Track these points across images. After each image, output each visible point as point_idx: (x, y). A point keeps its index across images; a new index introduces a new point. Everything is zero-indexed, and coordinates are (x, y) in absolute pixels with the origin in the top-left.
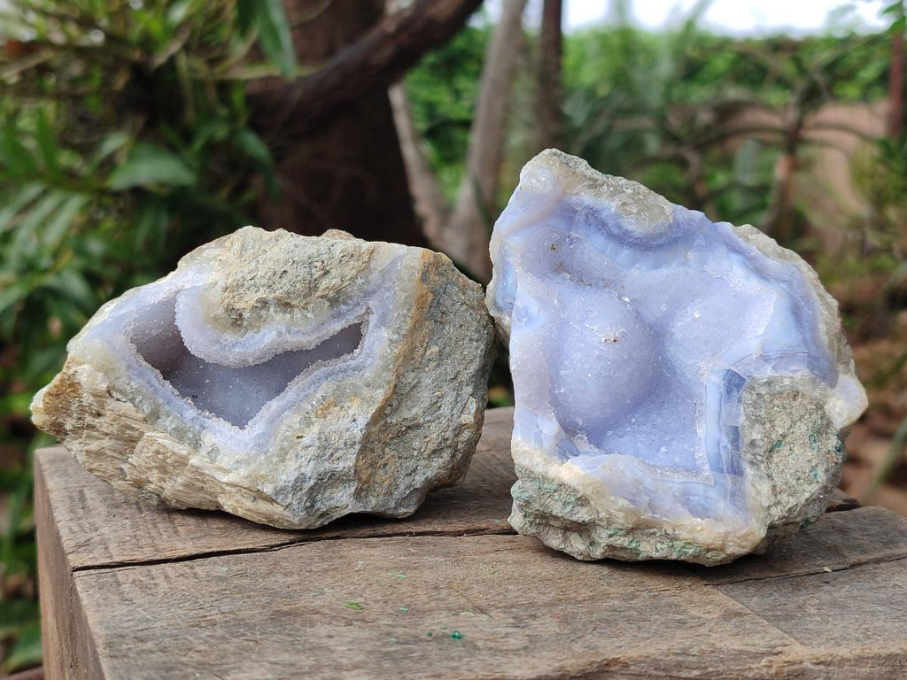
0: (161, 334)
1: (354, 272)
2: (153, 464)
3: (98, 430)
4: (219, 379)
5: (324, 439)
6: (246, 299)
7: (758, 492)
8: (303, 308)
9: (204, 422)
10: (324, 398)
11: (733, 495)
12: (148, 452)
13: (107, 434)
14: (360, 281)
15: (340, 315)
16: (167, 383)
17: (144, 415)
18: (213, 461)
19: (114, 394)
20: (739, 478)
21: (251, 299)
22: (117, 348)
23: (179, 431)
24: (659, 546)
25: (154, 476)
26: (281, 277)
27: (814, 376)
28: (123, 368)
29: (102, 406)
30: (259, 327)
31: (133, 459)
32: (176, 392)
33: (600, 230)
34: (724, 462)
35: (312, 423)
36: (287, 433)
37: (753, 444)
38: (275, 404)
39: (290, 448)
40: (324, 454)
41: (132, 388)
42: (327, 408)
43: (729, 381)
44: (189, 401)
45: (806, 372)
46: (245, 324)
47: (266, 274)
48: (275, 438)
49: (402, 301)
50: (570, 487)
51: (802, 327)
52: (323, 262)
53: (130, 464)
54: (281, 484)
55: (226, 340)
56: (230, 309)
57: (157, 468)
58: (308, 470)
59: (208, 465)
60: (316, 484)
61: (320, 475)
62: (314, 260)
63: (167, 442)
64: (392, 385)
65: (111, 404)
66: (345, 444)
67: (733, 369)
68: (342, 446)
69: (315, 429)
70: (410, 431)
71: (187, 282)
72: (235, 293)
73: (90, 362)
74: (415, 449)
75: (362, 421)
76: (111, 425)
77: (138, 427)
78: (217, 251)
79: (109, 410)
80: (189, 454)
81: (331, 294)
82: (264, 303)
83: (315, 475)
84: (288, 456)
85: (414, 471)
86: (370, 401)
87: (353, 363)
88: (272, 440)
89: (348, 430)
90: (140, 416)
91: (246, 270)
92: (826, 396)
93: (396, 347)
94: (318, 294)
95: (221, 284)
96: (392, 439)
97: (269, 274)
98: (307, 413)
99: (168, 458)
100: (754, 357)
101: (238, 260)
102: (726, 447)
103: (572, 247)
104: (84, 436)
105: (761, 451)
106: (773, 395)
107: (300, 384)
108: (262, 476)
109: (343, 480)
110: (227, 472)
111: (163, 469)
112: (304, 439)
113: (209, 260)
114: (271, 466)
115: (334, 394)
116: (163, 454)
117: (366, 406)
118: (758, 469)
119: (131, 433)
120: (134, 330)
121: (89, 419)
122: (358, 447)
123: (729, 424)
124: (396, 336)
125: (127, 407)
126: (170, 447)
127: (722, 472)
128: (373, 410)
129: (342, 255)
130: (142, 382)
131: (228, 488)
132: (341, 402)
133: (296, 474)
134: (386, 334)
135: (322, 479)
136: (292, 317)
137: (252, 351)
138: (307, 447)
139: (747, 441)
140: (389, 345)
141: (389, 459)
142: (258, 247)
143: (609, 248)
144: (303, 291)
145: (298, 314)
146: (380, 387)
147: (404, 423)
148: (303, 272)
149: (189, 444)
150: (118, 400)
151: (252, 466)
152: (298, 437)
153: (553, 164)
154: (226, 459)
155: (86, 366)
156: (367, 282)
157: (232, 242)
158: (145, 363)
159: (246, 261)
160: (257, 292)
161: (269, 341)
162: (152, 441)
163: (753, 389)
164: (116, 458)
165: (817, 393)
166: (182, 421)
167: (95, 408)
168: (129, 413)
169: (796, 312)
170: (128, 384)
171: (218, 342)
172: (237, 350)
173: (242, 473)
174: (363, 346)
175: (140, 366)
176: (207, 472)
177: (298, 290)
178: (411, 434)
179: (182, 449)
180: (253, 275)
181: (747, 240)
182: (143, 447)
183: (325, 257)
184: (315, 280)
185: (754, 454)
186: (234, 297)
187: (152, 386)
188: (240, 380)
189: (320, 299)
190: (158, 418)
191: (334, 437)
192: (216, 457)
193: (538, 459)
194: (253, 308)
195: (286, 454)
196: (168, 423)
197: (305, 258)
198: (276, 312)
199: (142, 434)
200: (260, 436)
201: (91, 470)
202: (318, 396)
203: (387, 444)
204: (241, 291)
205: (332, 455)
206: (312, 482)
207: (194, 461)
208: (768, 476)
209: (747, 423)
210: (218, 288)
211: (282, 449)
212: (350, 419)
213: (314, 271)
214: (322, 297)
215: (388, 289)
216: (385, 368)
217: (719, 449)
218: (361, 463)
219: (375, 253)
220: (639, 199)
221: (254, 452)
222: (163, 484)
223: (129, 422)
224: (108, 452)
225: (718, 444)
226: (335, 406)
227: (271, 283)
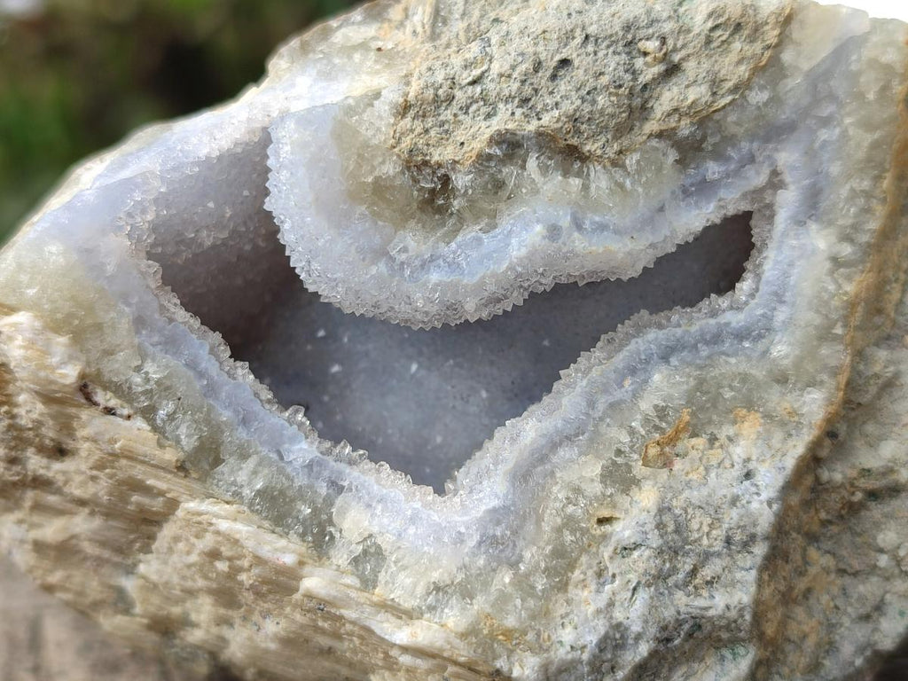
0: (224, 240)
1: (743, 71)
2: (201, 583)
3: (58, 491)
4: (363, 364)
5: (671, 528)
6: (460, 135)
8: (614, 163)
9: (340, 473)
10: (662, 412)
12: (188, 553)
13: (82, 503)
14: (758, 97)
15: (704, 188)
16: (243, 371)
17: (181, 455)
18: (368, 583)
19: (102, 397)
21: (474, 137)
22: (110, 269)
23: (273, 498)
25: (203, 611)
26: (554, 77)
28: (125, 325)
29: (67, 427)
30: (493, 215)
31: (149, 567)
32: (267, 394)
35: (636, 482)
36: (570, 509)
38: (530, 428)
39: (583, 550)
40: (674, 570)
41: (147, 380)
42: (672, 441)
44: (300, 417)
46: (456, 204)
47: (513, 68)
48: (539, 520)
49: (861, 154)
52: (663, 40)
53: (144, 577)
54: (562, 654)
55: (405, 250)
56: (416, 164)
57: (210, 592)
58: (634, 613)
59: (353, 594)
60: (654, 654)
61: (664, 628)
62: (642, 33)
63: (241, 529)
64: (843, 379)
65: (90, 424)
66: (728, 541)
68: (718, 546)
69: (646, 498)
70: (872, 504)
71: (298, 98)
72: (430, 122)
73: (33, 306)
74: (881, 551)
75: (770, 479)
76: (94, 478)
77: (162, 485)
78: (370, 30)
79: (87, 439)
80: (301, 563)
81: (685, 128)
82: (510, 146)
83: (653, 631)
84: (577, 575)
85: (880, 608)
86: (787, 424)
87: (736, 319)
88: (530, 527)
89: (734, 501)
90: (170, 456)
91: (457, 61)
93: (849, 278)
94: (651, 126)
95: (392, 96)
96: (825, 523)
97: (523, 67)
98: (619, 452)
99: (240, 570)
101: (428, 46)
104: (28, 503)
107: (595, 373)
108: (508, 633)
109: (720, 640)
110: (408, 615)
111: (226, 595)
112: (617, 527)
113: (348, 50)
114: (531, 603)
115: (690, 402)
116: (230, 559)
117: (778, 436)
119: (145, 500)
120: (154, 228)
121: (35, 463)
122: (760, 550)
124: (846, 250)
125: (134, 432)
126: (250, 544)
128: (797, 448)
129: (710, 24)
130: (177, 364)
131: (405, 659)
132: (710, 422)
133: (601, 627)
134: (820, 240)
135: (668, 640)
136: (586, 187)
137: (476, 279)
138: (626, 550)
140: (831, 273)
141: (815, 578)
142: (476, 14)
144: (612, 116)
145: (600, 180)
146: (813, 383)
147: (862, 483)
148: (613, 64)
149: (303, 536)
150: (109, 411)
151: (480, 604)
152: (601, 521)
154: (405, 579)
155: (22, 318)
156: (775, 101)
157: (406, 10)
158: (182, 315)
159: (448, 46)
160: (489, 116)
161: (524, 251)
162: (200, 527)
164: (108, 561)
166: (281, 471)
167: (50, 433)
168: (141, 449)
170: (138, 369)
171: (382, 253)
172: (434, 277)
173: (451, 623)
174: (758, 277)
175: (171, 320)
176: (349, 614)
177: (602, 112)
178: (876, 511)
179: (284, 550)
180: (476, 72)
182: (176, 539)
183: (667, 27)
184: (645, 86)
186: (427, 131)
187: (201, 375)
188: (420, 365)
189: (654, 142)
190: (218, 461)
191: (698, 522)
192: (375, 572)
194: (483, 159)
195: (571, 566)
196: (246, 476)
197: (617, 28)
198: (544, 170)
199: (173, 504)
200: (496, 515)
201: (49, 589)
202: (646, 405)
203: (812, 538)
204: (447, 115)
205: (694, 572)
206: (644, 649)
207: (314, 582)
210: (383, 107)
211: (559, 552)
212: (737, 472)
213: (639, 63)
214: (660, 135)
215: (826, 122)
216: (825, 335)
218: (767, 592)
219: (794, 26)
221: (481, 562)
222: (226, 632)
223: (138, 472)
224: (89, 548)
226: (694, 435)
227: (528, 90)
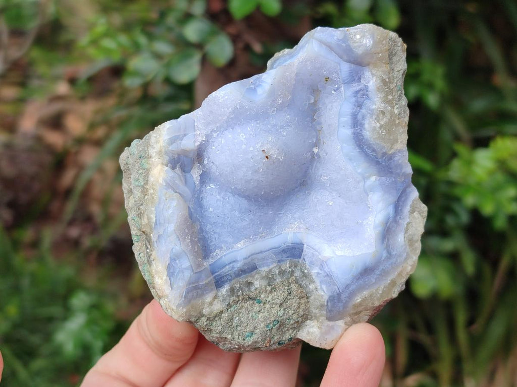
7: (211, 304)
11: (196, 288)
20: (214, 286)
24: (142, 255)
27: (326, 304)
33: (355, 105)
34: (222, 271)
37: (249, 284)
43: (294, 248)
45: (326, 297)
50: (148, 177)
51: (358, 280)
67: (305, 246)
92: (317, 318)
100: (320, 257)
102: (233, 268)
103: (333, 92)
105: (246, 292)
106: (296, 282)
118: (230, 296)
123: (256, 261)
127: (213, 273)
139: (250, 279)
143: (345, 119)
153: (383, 44)
163: (296, 266)
165: (314, 311)
169: (367, 271)
181: (412, 212)
185: (241, 288)
193: (158, 147)
208: (228, 305)
209: (264, 274)
217: (230, 263)
220: (394, 121)
225: (234, 261)
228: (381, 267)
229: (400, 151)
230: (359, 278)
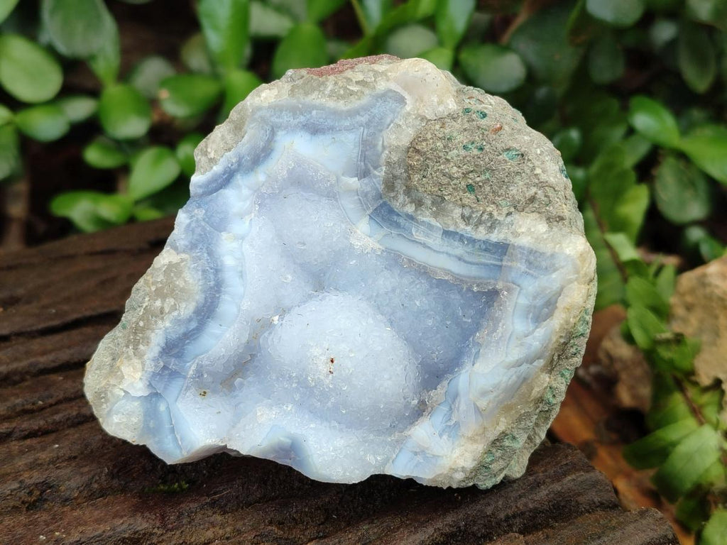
51: (332, 129)
169: (315, 130)
181: (214, 161)
228: (294, 122)
229: (175, 248)
230: (329, 129)
